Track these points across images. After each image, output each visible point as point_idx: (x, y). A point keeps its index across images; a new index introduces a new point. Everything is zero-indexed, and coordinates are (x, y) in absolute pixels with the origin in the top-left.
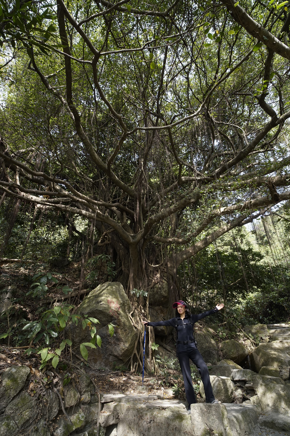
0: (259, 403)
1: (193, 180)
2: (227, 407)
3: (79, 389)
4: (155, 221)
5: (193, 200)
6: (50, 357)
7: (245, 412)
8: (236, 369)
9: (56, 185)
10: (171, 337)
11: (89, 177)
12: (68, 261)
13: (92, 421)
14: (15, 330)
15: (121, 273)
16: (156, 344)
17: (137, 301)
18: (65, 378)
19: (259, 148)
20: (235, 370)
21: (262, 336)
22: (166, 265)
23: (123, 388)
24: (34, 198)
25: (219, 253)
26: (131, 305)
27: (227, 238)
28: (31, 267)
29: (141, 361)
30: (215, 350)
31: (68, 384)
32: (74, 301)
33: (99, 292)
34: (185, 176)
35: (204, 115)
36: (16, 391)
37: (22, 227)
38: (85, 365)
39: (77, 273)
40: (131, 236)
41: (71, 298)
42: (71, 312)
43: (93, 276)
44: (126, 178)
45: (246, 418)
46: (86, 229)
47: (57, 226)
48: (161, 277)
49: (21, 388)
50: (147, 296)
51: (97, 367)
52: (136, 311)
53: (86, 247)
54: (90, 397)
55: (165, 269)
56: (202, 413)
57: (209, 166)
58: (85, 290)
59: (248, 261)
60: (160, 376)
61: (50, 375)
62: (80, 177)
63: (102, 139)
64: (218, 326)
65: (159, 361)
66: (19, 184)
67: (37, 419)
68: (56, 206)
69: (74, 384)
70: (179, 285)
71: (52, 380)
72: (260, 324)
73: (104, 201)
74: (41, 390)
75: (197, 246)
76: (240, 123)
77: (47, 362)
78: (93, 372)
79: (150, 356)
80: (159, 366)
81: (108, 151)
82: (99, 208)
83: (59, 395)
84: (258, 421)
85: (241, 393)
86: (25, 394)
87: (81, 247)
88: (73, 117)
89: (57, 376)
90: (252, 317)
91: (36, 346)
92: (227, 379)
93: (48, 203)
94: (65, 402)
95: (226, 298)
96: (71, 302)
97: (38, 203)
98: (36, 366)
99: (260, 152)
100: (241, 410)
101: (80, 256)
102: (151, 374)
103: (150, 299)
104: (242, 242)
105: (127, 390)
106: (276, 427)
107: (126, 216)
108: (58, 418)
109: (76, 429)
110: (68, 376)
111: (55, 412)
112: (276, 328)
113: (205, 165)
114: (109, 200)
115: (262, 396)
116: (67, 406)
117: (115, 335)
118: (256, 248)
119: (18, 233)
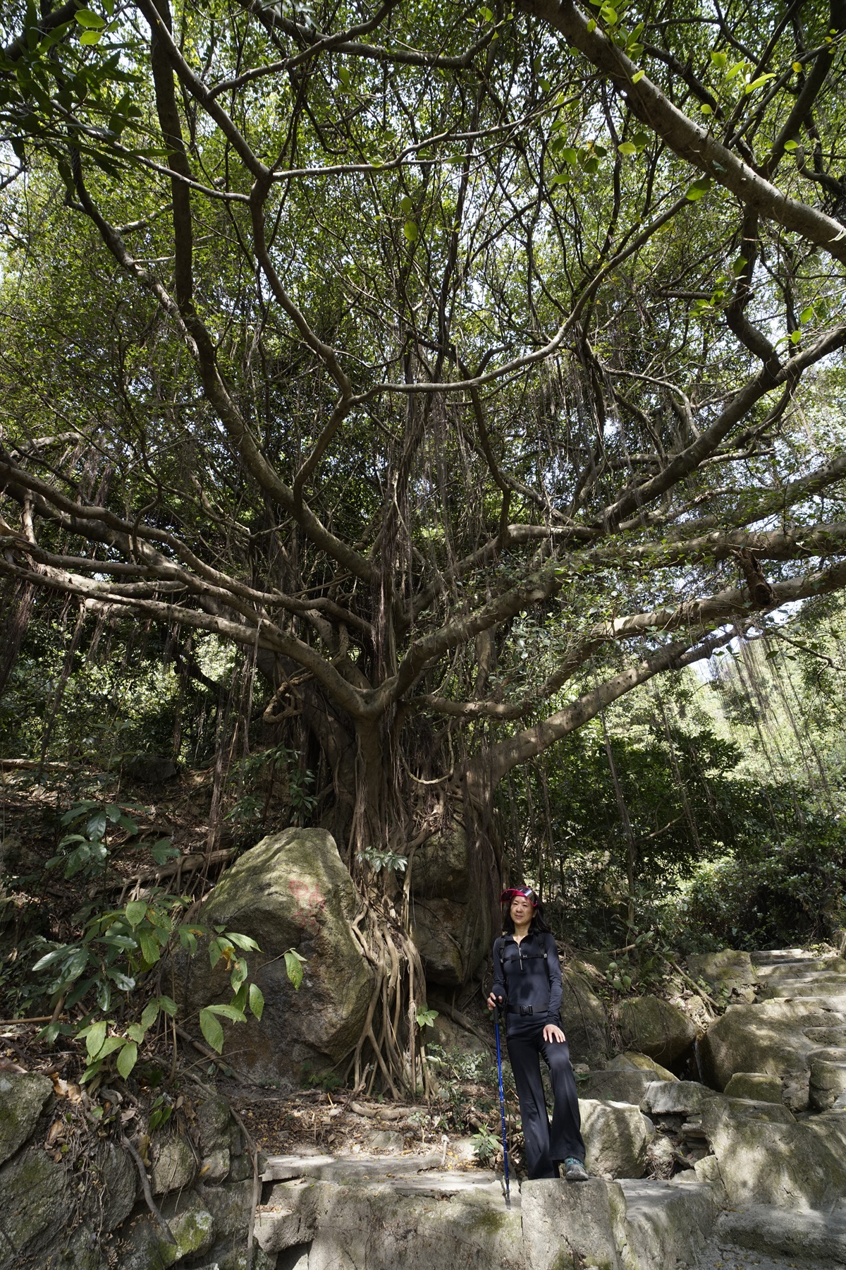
0: (718, 1177)
1: (542, 535)
2: (627, 1188)
3: (197, 1141)
4: (430, 652)
5: (539, 594)
6: (114, 1048)
7: (677, 1204)
8: (659, 1080)
9: (143, 544)
10: (473, 989)
11: (242, 521)
12: (176, 764)
13: (231, 1233)
14: (14, 971)
15: (330, 800)
16: (430, 1008)
17: (376, 885)
18: (155, 1109)
19: (731, 446)
20: (655, 1084)
21: (735, 986)
22: (463, 778)
23: (332, 1137)
24: (78, 580)
25: (617, 744)
26: (358, 897)
27: (641, 700)
28: (64, 785)
29: (386, 1061)
30: (601, 1026)
31: (166, 1126)
32: (192, 883)
33: (264, 857)
34: (520, 521)
35: (574, 350)
36: (11, 1146)
37: (38, 664)
38: (221, 1071)
39: (202, 801)
40: (362, 696)
41: (183, 873)
42: (182, 917)
43: (249, 810)
44: (348, 526)
45: (679, 1220)
46: (231, 670)
47: (145, 663)
48: (448, 815)
49: (24, 1136)
50: (403, 869)
51: (256, 1077)
52: (373, 915)
53: (230, 724)
54: (228, 1162)
55: (460, 792)
56: (553, 1207)
57: (589, 494)
58: (224, 852)
59: (700, 767)
60: (437, 1102)
61: (113, 1099)
62: (214, 521)
63: (282, 411)
64: (611, 955)
65: (437, 1059)
66: (32, 540)
67: (69, 1225)
68: (141, 606)
69: (181, 1127)
70: (498, 837)
71: (118, 1115)
72: (730, 952)
73: (284, 592)
74: (84, 1143)
75: (550, 726)
76: (678, 374)
77: (104, 1061)
78: (245, 1093)
79: (412, 1045)
80: (439, 1074)
81: (298, 447)
82: (269, 612)
83: (137, 1157)
84: (715, 1228)
85: (670, 1149)
86: (37, 1154)
87: (214, 724)
88: (196, 348)
89: (131, 1101)
90: (710, 930)
91: (74, 1016)
92: (631, 1110)
93: (118, 597)
94: (153, 1179)
95: (636, 875)
96: (182, 888)
97: (88, 595)
98: (71, 1076)
99: (733, 459)
100: (665, 1196)
101: (212, 751)
102: (413, 1098)
103: (413, 878)
104: (682, 714)
105: (341, 1144)
106: (766, 1244)
107: (347, 636)
108: (133, 1224)
109: (184, 1257)
110: (164, 1104)
111: (125, 1207)
112: (777, 961)
113: (576, 494)
114: (299, 589)
115: (726, 1157)
116: (159, 1188)
117: (310, 984)
118: (722, 730)
119: (26, 681)
